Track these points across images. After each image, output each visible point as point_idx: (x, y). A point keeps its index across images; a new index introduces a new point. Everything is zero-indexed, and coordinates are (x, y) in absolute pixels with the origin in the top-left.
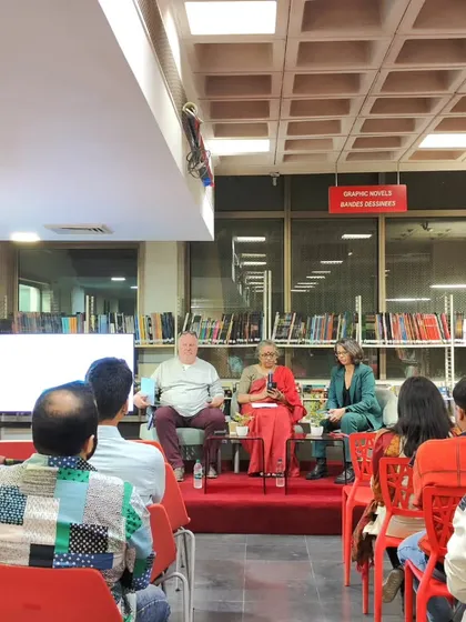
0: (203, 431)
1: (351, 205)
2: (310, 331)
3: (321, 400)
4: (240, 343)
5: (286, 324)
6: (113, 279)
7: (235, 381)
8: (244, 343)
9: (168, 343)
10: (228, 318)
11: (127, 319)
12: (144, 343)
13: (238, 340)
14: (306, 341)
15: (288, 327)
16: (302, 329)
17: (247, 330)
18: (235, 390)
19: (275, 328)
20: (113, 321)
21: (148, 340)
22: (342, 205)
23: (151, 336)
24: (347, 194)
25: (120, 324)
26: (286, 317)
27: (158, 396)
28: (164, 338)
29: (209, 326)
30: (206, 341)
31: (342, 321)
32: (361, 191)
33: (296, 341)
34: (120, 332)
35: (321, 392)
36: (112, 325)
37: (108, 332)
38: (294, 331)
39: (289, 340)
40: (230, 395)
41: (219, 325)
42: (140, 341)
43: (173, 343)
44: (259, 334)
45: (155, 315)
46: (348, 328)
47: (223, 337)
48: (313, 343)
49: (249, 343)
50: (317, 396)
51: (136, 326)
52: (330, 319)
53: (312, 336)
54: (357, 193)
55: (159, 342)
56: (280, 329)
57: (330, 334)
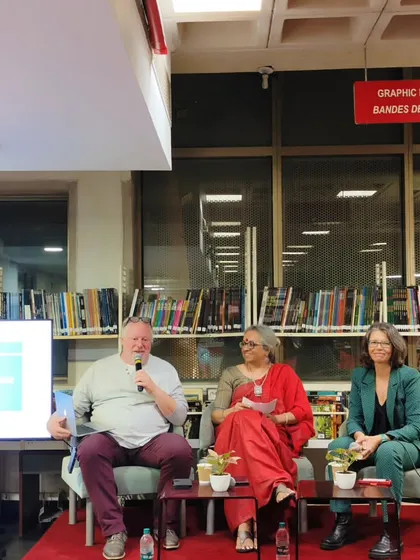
0: (157, 472)
1: (390, 110)
2: (313, 314)
3: (333, 413)
4: (212, 331)
5: (278, 303)
6: (47, 249)
7: (205, 386)
8: (219, 331)
9: (109, 332)
10: (195, 295)
11: (49, 298)
12: (72, 332)
13: (210, 327)
14: (308, 327)
15: (282, 308)
16: (301, 310)
17: (222, 312)
18: (206, 397)
19: (263, 309)
20: (28, 302)
21: (80, 329)
22: (376, 110)
23: (83, 324)
24: (384, 93)
25: (38, 306)
26: (279, 294)
27: (88, 415)
28: (102, 325)
29: (168, 307)
30: (164, 329)
31: (359, 299)
32: (405, 87)
33: (293, 327)
34: (39, 317)
35: (331, 402)
36: (27, 308)
37: (21, 317)
38: (290, 314)
39: (284, 327)
40: (199, 409)
41: (182, 307)
42: (68, 330)
43: (116, 332)
44: (239, 318)
45: (89, 292)
46: (367, 308)
47: (189, 323)
48: (317, 330)
49: (226, 331)
50: (327, 408)
51: (62, 309)
52: (342, 296)
53: (317, 320)
54: (400, 91)
55: (95, 331)
56: (270, 311)
57: (341, 317)
